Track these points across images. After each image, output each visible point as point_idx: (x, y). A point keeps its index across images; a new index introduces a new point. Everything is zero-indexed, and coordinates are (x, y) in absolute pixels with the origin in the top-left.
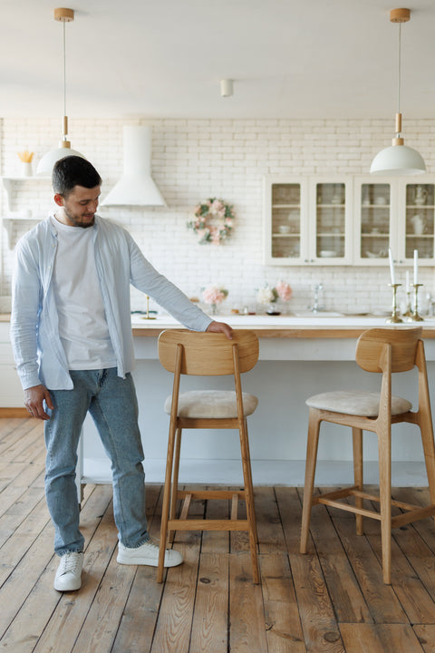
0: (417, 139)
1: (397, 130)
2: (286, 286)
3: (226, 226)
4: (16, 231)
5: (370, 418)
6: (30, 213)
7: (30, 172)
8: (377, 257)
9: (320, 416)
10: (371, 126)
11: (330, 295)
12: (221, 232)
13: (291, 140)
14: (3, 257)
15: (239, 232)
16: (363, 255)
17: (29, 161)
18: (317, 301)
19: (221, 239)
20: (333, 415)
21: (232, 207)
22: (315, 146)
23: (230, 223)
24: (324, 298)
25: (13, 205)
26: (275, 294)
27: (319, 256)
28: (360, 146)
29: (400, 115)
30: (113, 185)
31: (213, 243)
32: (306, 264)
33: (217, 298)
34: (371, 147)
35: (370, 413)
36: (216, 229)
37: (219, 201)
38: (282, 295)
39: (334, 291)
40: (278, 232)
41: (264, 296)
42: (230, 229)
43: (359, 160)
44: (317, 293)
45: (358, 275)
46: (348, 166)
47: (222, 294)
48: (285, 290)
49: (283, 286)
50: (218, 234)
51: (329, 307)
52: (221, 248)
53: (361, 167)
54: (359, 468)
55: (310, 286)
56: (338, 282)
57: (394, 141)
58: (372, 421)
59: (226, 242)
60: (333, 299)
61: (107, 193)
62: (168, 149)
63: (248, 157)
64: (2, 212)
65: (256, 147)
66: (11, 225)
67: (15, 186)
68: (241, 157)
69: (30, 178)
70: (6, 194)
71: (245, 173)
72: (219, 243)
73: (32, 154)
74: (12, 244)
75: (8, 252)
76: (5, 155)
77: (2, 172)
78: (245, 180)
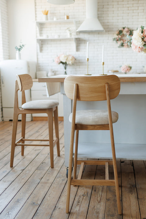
4: (42, 45)
6: (48, 36)
7: (47, 19)
14: (37, 55)
17: (47, 14)
21: (133, 31)
25: (41, 34)
30: (81, 24)
31: (124, 47)
33: (127, 70)
36: (126, 41)
37: (127, 28)
47: (129, 68)
52: (127, 49)
61: (79, 27)
62: (105, 7)
63: (140, 8)
64: (37, 37)
65: (143, 4)
66: (40, 41)
67: (41, 26)
68: (137, 8)
69: (47, 21)
70: (38, 29)
71: (138, 15)
72: (127, 47)
73: (48, 11)
74: (41, 50)
75: (40, 54)
76: (37, 13)
77: (36, 20)
78: (138, 19)
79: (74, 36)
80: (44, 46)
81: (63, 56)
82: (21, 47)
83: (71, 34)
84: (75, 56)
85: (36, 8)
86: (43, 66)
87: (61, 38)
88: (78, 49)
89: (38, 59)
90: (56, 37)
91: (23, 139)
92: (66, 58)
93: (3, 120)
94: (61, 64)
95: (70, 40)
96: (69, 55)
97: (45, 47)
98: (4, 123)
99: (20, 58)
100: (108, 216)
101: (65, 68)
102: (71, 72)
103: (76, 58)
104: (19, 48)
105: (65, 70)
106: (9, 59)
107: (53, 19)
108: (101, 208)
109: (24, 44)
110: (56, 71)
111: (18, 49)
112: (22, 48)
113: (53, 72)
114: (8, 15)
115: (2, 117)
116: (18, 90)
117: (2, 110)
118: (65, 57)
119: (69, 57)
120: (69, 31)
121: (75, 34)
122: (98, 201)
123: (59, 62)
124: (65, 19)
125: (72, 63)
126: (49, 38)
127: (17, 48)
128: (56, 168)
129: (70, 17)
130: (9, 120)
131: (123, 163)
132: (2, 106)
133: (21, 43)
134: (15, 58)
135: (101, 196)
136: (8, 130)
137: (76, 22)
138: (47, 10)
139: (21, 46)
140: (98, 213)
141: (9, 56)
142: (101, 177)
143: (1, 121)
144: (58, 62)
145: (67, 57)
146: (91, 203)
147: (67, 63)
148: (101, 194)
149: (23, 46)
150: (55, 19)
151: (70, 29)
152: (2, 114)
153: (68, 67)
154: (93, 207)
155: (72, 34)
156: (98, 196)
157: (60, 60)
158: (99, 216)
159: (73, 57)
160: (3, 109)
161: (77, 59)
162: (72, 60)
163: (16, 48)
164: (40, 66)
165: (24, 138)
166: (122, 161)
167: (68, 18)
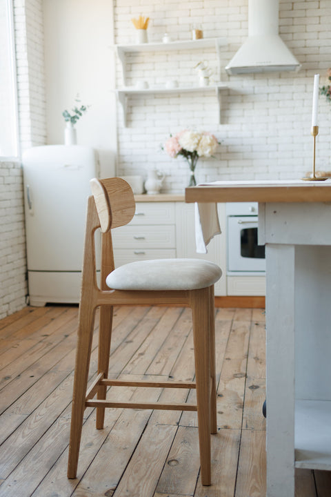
4: (131, 107)
6: (146, 84)
7: (145, 40)
14: (118, 135)
17: (145, 28)
25: (128, 79)
30: (236, 51)
61: (229, 60)
62: (296, 6)
64: (117, 86)
66: (126, 99)
67: (129, 57)
69: (146, 44)
70: (120, 68)
73: (148, 19)
74: (128, 121)
75: (125, 131)
76: (119, 25)
77: (116, 43)
79: (216, 83)
80: (135, 110)
81: (188, 135)
82: (77, 112)
83: (207, 78)
84: (217, 135)
85: (115, 14)
86: (132, 163)
87: (181, 87)
88: (224, 119)
89: (118, 143)
90: (169, 86)
91: (104, 380)
92: (196, 141)
93: (29, 304)
94: (181, 157)
95: (203, 93)
96: (203, 134)
97: (139, 114)
98: (31, 311)
99: (75, 141)
101: (193, 168)
102: (206, 176)
103: (219, 140)
104: (73, 114)
105: (191, 173)
106: (46, 144)
107: (161, 40)
109: (85, 105)
110: (167, 176)
111: (69, 119)
112: (81, 114)
113: (160, 177)
114: (43, 33)
115: (27, 295)
116: (95, 229)
117: (27, 278)
118: (193, 137)
119: (203, 137)
120: (203, 69)
121: (218, 78)
123: (177, 152)
124: (192, 39)
125: (210, 153)
126: (152, 88)
127: (69, 116)
128: (218, 488)
129: (205, 34)
130: (44, 304)
132: (26, 265)
133: (79, 101)
134: (61, 142)
136: (47, 336)
137: (221, 47)
138: (145, 16)
139: (79, 109)
141: (46, 137)
143: (25, 305)
144: (174, 150)
145: (199, 138)
147: (199, 153)
149: (83, 109)
150: (166, 40)
151: (206, 64)
152: (27, 287)
153: (199, 164)
155: (211, 78)
157: (179, 146)
159: (213, 136)
160: (30, 274)
161: (222, 143)
162: (211, 145)
163: (66, 115)
164: (124, 162)
165: (105, 376)
167: (200, 35)
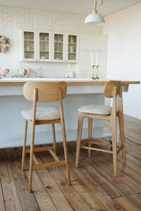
0: (70, 21)
1: (95, 7)
2: (29, 69)
3: (6, 46)
5: (107, 115)
8: (59, 59)
9: (83, 115)
10: (55, 14)
11: (43, 72)
12: (5, 48)
13: (29, 17)
15: (11, 49)
16: (55, 59)
18: (39, 74)
19: (4, 51)
20: (90, 115)
21: (8, 39)
22: (37, 20)
23: (8, 45)
24: (41, 73)
26: (26, 71)
27: (40, 58)
28: (52, 21)
29: (96, 2)
31: (2, 53)
32: (36, 61)
33: (6, 72)
34: (56, 22)
35: (107, 113)
36: (2, 47)
37: (3, 37)
38: (28, 72)
39: (44, 71)
40: (26, 49)
41: (22, 72)
42: (8, 47)
43: (52, 26)
44: (39, 71)
45: (52, 65)
46: (48, 28)
47: (8, 71)
48: (29, 70)
49: (28, 69)
50: (4, 49)
51: (43, 76)
52: (4, 54)
53: (53, 28)
54: (90, 133)
55: (36, 69)
56: (45, 67)
57: (94, 11)
58: (108, 117)
59: (7, 52)
60: (44, 73)
63: (13, 21)
65: (16, 18)
68: (11, 21)
71: (12, 27)
72: (4, 52)
78: (12, 30)
100: (20, 191)
108: (12, 186)
122: (8, 182)
131: (17, 150)
135: (9, 178)
140: (11, 191)
142: (4, 163)
146: (3, 185)
148: (8, 176)
154: (6, 187)
156: (7, 178)
158: (14, 193)
166: (15, 148)
